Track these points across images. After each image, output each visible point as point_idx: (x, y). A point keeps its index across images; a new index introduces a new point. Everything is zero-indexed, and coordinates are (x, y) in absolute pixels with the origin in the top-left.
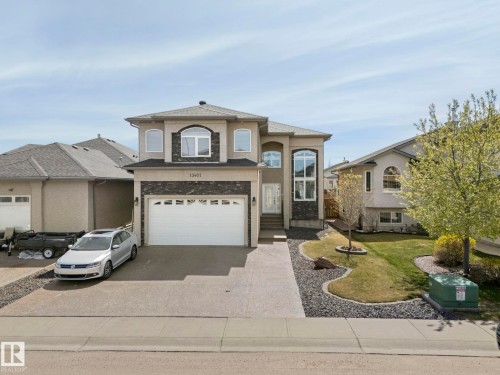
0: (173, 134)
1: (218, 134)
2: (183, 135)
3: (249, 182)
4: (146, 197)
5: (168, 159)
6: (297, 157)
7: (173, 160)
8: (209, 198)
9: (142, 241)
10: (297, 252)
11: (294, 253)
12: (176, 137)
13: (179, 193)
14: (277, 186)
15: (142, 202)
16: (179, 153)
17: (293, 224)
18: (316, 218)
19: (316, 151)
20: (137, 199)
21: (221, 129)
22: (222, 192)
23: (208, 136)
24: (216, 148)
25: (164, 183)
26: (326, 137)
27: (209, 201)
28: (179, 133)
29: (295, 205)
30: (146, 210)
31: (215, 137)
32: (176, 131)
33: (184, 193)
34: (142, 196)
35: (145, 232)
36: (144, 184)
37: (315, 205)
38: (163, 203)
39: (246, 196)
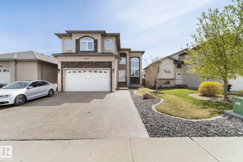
0: (76, 40)
1: (97, 40)
2: (81, 41)
3: (111, 62)
4: (64, 69)
5: (74, 51)
6: (132, 60)
7: (76, 52)
8: (93, 69)
9: (62, 89)
10: (133, 93)
11: (132, 94)
12: (78, 42)
13: (79, 67)
14: (124, 71)
15: (62, 72)
16: (79, 49)
17: (131, 85)
18: (139, 83)
19: (139, 58)
20: (59, 70)
21: (98, 38)
22: (99, 67)
23: (92, 41)
24: (96, 47)
25: (72, 63)
26: (143, 53)
27: (93, 71)
28: (79, 39)
29: (131, 78)
30: (64, 75)
31: (96, 41)
32: (78, 39)
33: (81, 67)
34: (62, 68)
35: (64, 85)
36: (63, 63)
37: (139, 78)
38: (72, 72)
39: (110, 69)
